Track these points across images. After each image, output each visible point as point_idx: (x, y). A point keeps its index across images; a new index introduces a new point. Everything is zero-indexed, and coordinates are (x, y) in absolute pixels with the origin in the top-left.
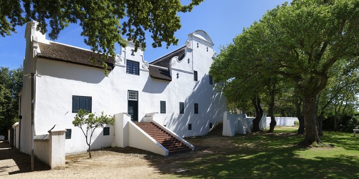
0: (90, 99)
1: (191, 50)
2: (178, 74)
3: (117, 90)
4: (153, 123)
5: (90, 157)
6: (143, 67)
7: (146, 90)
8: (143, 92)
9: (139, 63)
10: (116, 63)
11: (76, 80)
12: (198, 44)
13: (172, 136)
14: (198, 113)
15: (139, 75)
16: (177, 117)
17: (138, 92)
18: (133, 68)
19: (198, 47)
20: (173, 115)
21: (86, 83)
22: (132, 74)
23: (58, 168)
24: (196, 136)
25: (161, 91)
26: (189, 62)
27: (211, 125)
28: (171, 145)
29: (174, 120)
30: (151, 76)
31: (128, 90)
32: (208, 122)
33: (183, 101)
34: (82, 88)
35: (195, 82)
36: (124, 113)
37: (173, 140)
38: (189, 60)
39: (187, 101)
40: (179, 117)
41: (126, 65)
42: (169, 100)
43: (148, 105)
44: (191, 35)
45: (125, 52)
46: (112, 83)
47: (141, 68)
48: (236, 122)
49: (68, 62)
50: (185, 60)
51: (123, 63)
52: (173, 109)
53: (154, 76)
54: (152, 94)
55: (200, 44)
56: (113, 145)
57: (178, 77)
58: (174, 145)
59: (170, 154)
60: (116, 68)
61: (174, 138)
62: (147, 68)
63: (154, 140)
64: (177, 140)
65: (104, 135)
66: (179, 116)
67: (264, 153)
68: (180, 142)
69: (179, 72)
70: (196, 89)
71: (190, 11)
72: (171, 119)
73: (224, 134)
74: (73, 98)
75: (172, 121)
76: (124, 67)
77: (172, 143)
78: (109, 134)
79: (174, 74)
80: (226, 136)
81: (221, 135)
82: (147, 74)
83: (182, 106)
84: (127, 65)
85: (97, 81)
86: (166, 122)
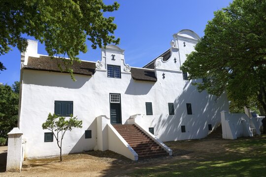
0: (71, 103)
1: (177, 50)
2: (164, 75)
3: (98, 94)
4: (135, 126)
5: (61, 160)
6: (124, 70)
7: (129, 92)
8: (126, 95)
9: (120, 67)
10: (96, 69)
11: (58, 87)
12: (184, 43)
13: (151, 139)
14: (191, 114)
15: (120, 78)
16: (166, 118)
17: (120, 94)
18: (114, 72)
19: (185, 46)
20: (161, 116)
21: (67, 89)
22: (114, 77)
23: (13, 170)
24: (192, 140)
25: (146, 92)
26: (175, 62)
27: (210, 127)
28: (145, 149)
29: (163, 121)
30: (133, 78)
31: (110, 93)
32: (206, 123)
33: (172, 101)
34: (64, 94)
35: (185, 81)
36: (102, 116)
37: (150, 144)
38: (175, 59)
39: (177, 102)
40: (169, 119)
41: (106, 70)
42: (156, 101)
43: (131, 108)
44: (176, 36)
45: (105, 58)
46: (93, 87)
47: (122, 71)
48: (238, 123)
49: (50, 71)
50: (171, 60)
51: (104, 68)
52: (162, 111)
53: (137, 78)
54: (136, 96)
55: (187, 43)
56: (96, 149)
57: (164, 77)
58: (150, 148)
59: (140, 159)
60: (97, 73)
61: (153, 141)
62: (129, 71)
63: (126, 144)
64: (155, 143)
65: (86, 138)
66: (169, 117)
67: (247, 160)
68: (158, 145)
69: (165, 73)
70: (186, 88)
71: (116, 9)
72: (160, 121)
73: (224, 136)
74: (55, 103)
75: (161, 123)
76: (104, 71)
77: (148, 146)
78: (91, 137)
79: (159, 75)
80: (227, 139)
81: (221, 138)
82: (130, 77)
83: (171, 107)
84: (108, 69)
85: (78, 86)
86: (154, 124)
